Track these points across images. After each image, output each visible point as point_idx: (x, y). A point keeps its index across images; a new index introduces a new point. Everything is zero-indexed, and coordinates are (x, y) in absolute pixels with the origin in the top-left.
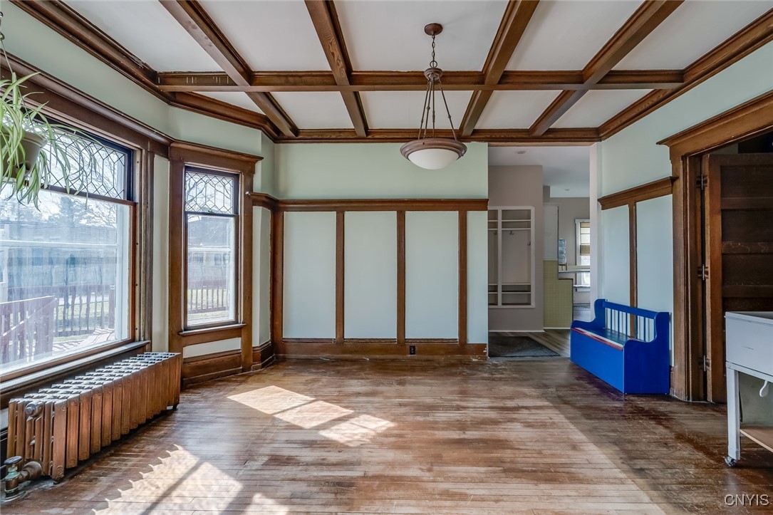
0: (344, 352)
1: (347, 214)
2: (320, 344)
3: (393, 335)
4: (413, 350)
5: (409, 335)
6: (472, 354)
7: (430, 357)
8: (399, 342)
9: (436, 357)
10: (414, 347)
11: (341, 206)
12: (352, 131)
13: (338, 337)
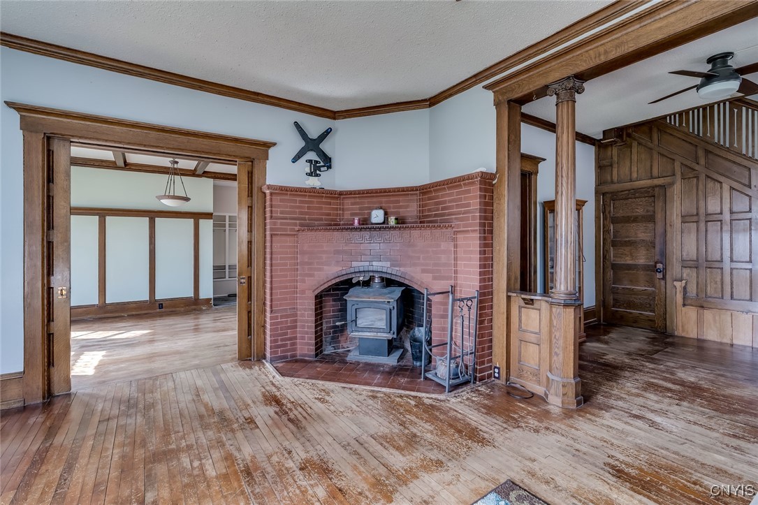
0: (105, 313)
1: (108, 219)
2: (84, 309)
3: (146, 297)
4: (161, 306)
5: (158, 297)
6: (203, 305)
7: (174, 309)
8: (150, 302)
9: (178, 309)
10: (162, 304)
11: (102, 213)
12: (115, 162)
13: (101, 302)
